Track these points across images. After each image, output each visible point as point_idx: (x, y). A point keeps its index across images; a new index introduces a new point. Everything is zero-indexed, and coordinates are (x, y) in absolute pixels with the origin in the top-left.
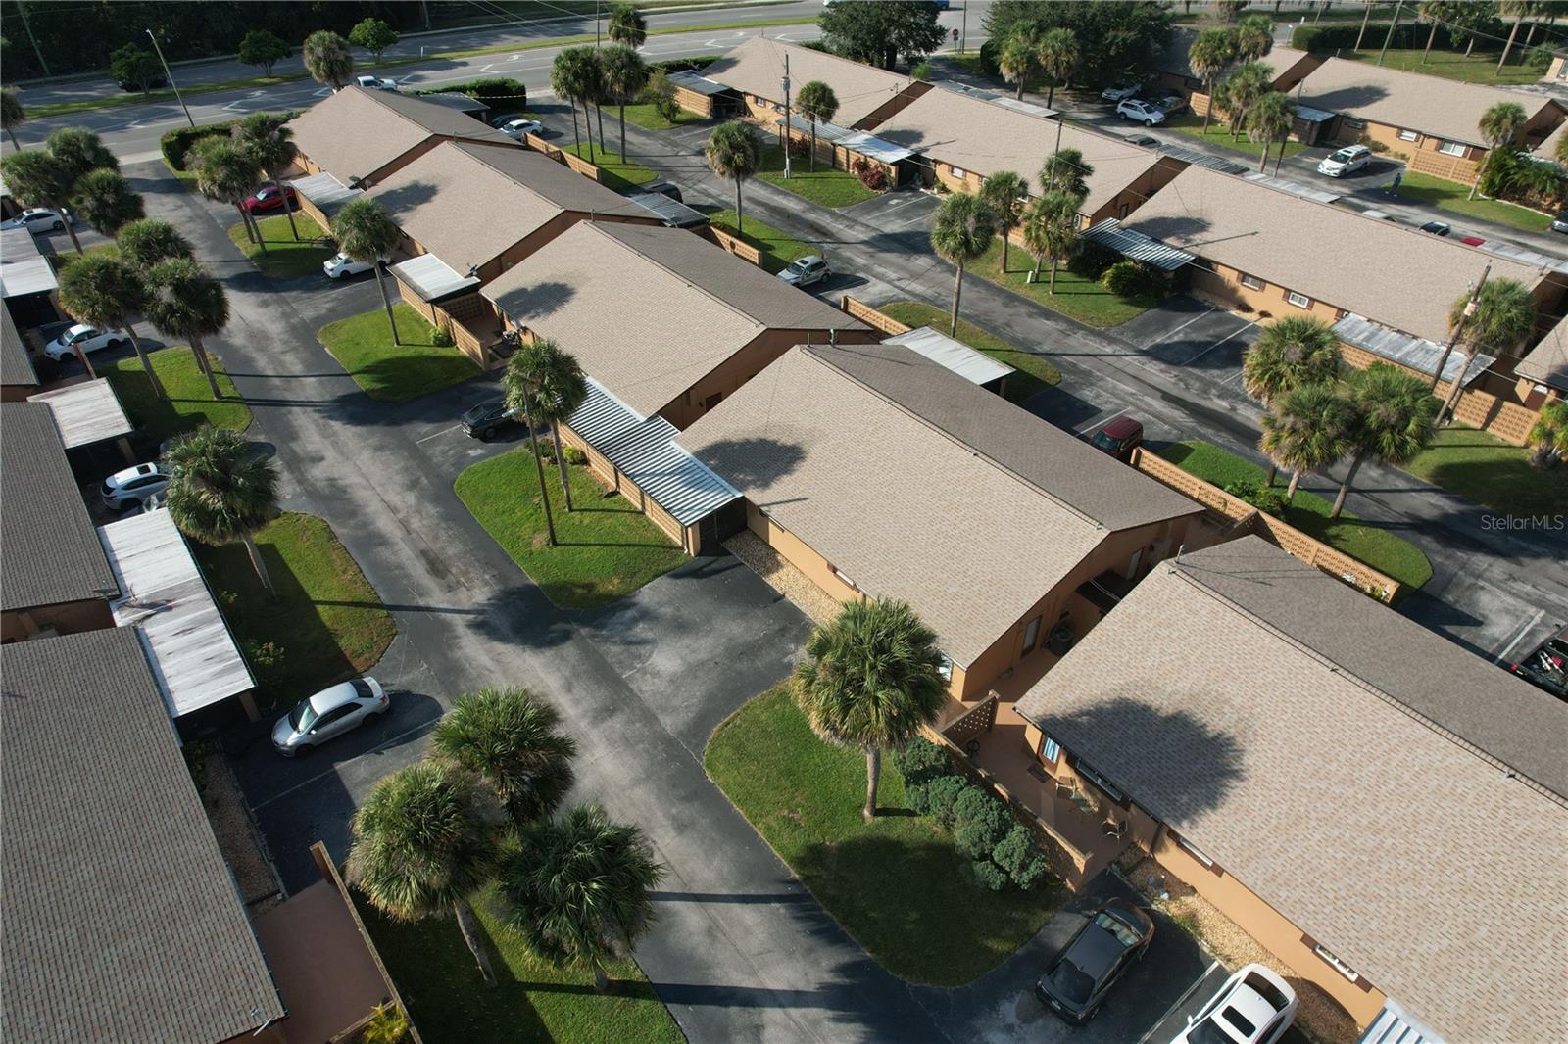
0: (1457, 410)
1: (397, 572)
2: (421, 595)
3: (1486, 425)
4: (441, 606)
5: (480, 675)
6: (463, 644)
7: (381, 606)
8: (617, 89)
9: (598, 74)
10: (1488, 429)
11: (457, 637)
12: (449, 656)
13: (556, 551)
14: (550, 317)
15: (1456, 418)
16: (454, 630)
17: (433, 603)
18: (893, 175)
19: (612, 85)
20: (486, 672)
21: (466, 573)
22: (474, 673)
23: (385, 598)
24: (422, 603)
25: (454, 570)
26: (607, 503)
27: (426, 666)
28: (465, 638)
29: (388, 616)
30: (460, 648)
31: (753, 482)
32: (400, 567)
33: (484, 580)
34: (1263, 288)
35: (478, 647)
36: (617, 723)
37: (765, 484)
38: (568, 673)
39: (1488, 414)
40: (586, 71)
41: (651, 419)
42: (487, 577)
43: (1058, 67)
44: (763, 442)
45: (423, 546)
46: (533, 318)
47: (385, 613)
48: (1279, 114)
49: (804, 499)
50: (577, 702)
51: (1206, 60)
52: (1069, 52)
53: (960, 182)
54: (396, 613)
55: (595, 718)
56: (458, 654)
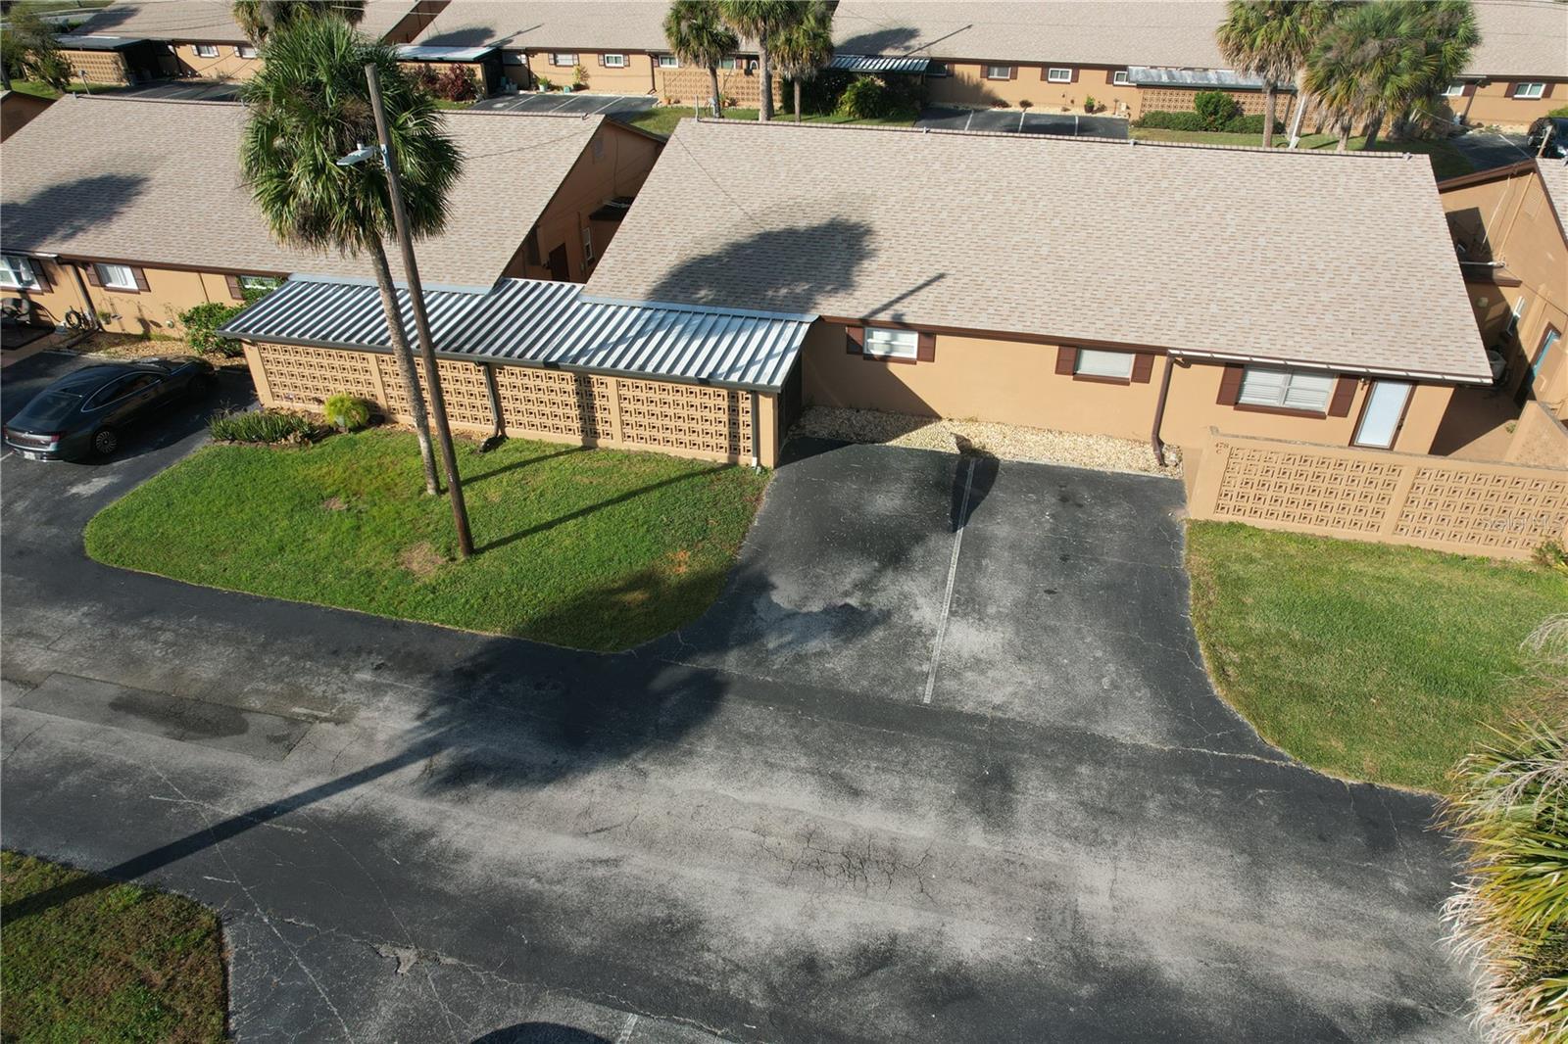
1: (73, 779)
2: (213, 795)
4: (296, 790)
5: (591, 886)
6: (461, 842)
7: (92, 883)
11: (422, 837)
12: (450, 888)
13: (485, 560)
14: (114, 227)
16: (398, 826)
17: (265, 797)
20: (600, 872)
21: (297, 695)
22: (573, 891)
23: (84, 859)
24: (233, 811)
25: (255, 703)
26: (498, 457)
27: (408, 956)
28: (449, 824)
29: (148, 895)
30: (461, 856)
31: (819, 288)
32: (69, 764)
33: (361, 686)
34: (1014, 77)
35: (513, 827)
36: (1036, 792)
37: (844, 283)
38: (803, 762)
41: (499, 285)
42: (365, 676)
44: (766, 238)
45: (111, 692)
46: (72, 235)
47: (129, 891)
49: (941, 276)
50: (902, 804)
53: (574, 70)
54: (165, 873)
55: (984, 810)
56: (474, 870)
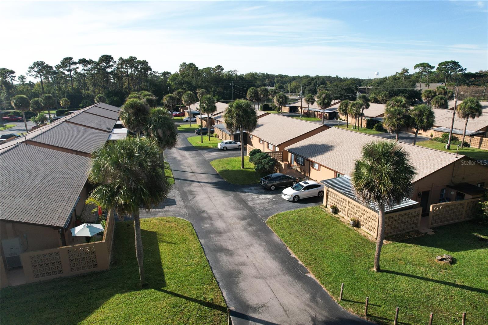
0: (471, 144)
3: (480, 147)
8: (262, 96)
9: (258, 93)
10: (481, 148)
15: (471, 147)
18: (327, 116)
19: (260, 95)
39: (479, 143)
40: (255, 92)
43: (383, 101)
48: (440, 100)
51: (426, 97)
52: (386, 97)
